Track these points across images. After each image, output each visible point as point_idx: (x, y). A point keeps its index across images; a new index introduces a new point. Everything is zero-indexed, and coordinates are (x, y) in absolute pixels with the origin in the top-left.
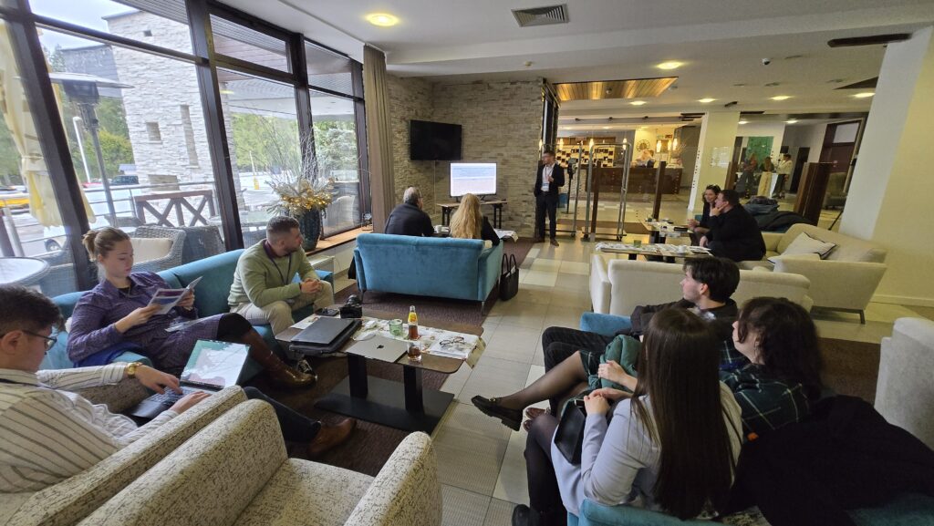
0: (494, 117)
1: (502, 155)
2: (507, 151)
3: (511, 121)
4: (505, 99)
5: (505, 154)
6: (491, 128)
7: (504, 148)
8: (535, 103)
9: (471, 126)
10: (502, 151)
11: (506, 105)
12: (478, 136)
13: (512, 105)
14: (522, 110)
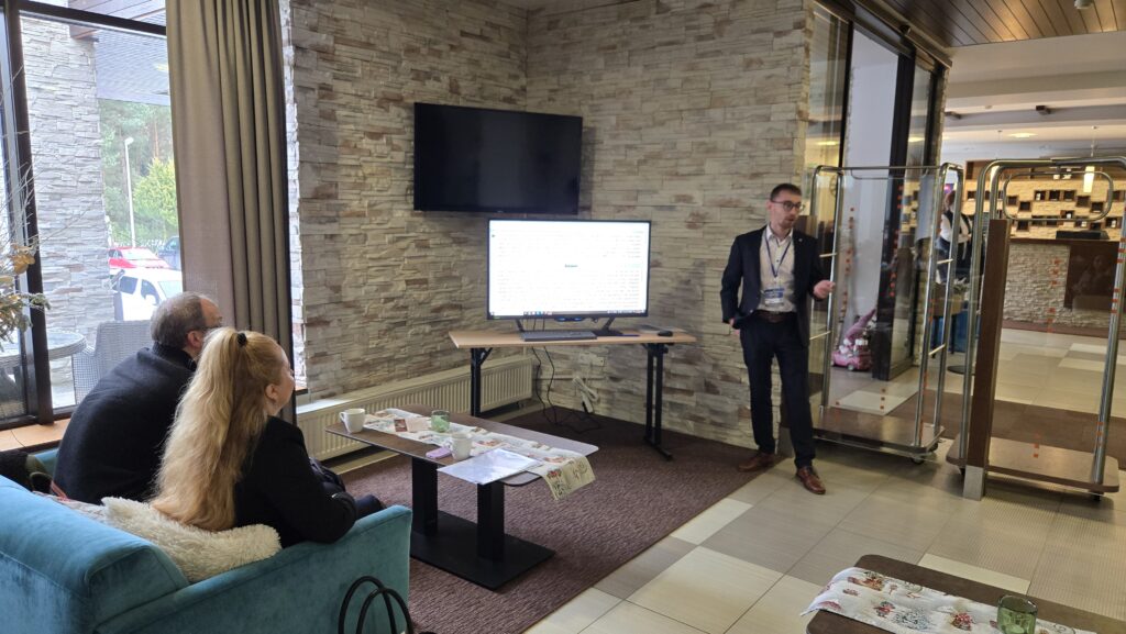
0: (670, 91)
1: (686, 199)
2: (701, 187)
3: (716, 101)
4: (701, 38)
5: (697, 196)
6: (662, 124)
7: (694, 181)
8: (784, 40)
9: (613, 120)
10: (689, 187)
11: (702, 55)
12: (629, 147)
13: (718, 52)
14: (748, 64)
